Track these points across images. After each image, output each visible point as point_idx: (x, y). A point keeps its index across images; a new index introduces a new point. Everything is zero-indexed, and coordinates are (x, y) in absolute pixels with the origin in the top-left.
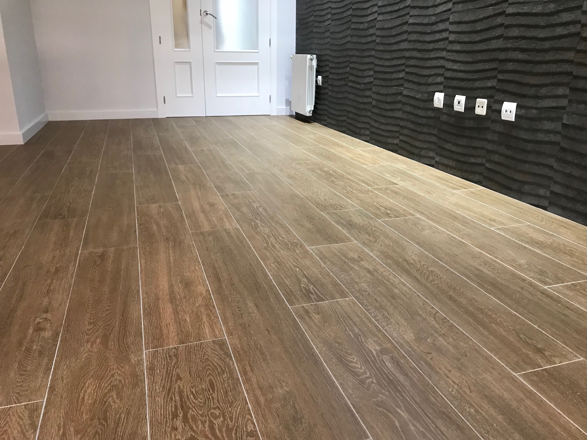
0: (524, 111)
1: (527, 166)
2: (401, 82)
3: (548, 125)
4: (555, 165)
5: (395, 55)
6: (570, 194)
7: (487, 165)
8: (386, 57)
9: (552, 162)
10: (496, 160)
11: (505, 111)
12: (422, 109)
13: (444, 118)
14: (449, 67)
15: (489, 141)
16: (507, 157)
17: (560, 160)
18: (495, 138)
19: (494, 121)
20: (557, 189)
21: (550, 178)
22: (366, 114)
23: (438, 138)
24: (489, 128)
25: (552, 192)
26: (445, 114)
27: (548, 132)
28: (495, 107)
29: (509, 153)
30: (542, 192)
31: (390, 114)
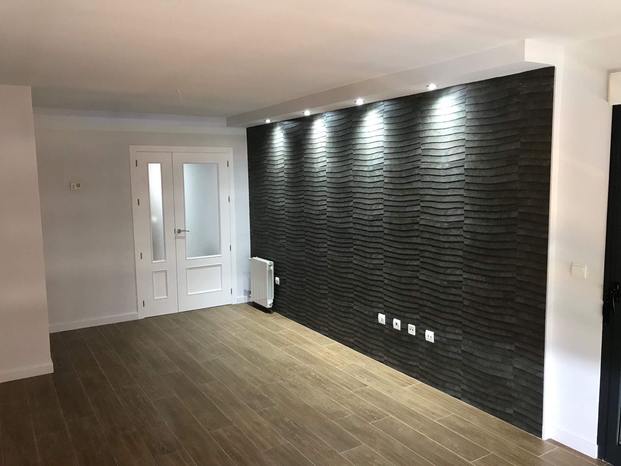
0: (439, 338)
1: (446, 371)
2: (351, 300)
3: (453, 349)
4: (461, 373)
5: (344, 281)
6: (472, 391)
7: (421, 367)
8: (337, 280)
9: (459, 371)
10: (426, 365)
11: (427, 336)
12: (370, 322)
13: (387, 331)
14: (386, 299)
15: (420, 352)
16: (433, 364)
17: (463, 371)
18: (423, 351)
19: (421, 340)
20: (465, 387)
21: (460, 381)
22: (324, 315)
23: (384, 344)
24: (418, 344)
25: (462, 389)
26: (387, 329)
27: (454, 353)
28: (421, 331)
29: (433, 361)
30: (456, 388)
31: (344, 320)
